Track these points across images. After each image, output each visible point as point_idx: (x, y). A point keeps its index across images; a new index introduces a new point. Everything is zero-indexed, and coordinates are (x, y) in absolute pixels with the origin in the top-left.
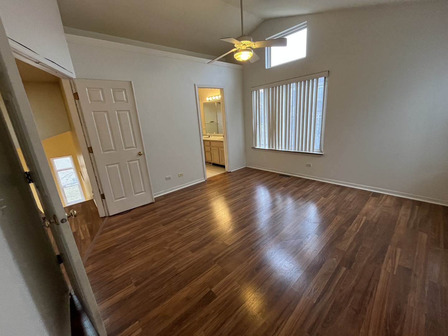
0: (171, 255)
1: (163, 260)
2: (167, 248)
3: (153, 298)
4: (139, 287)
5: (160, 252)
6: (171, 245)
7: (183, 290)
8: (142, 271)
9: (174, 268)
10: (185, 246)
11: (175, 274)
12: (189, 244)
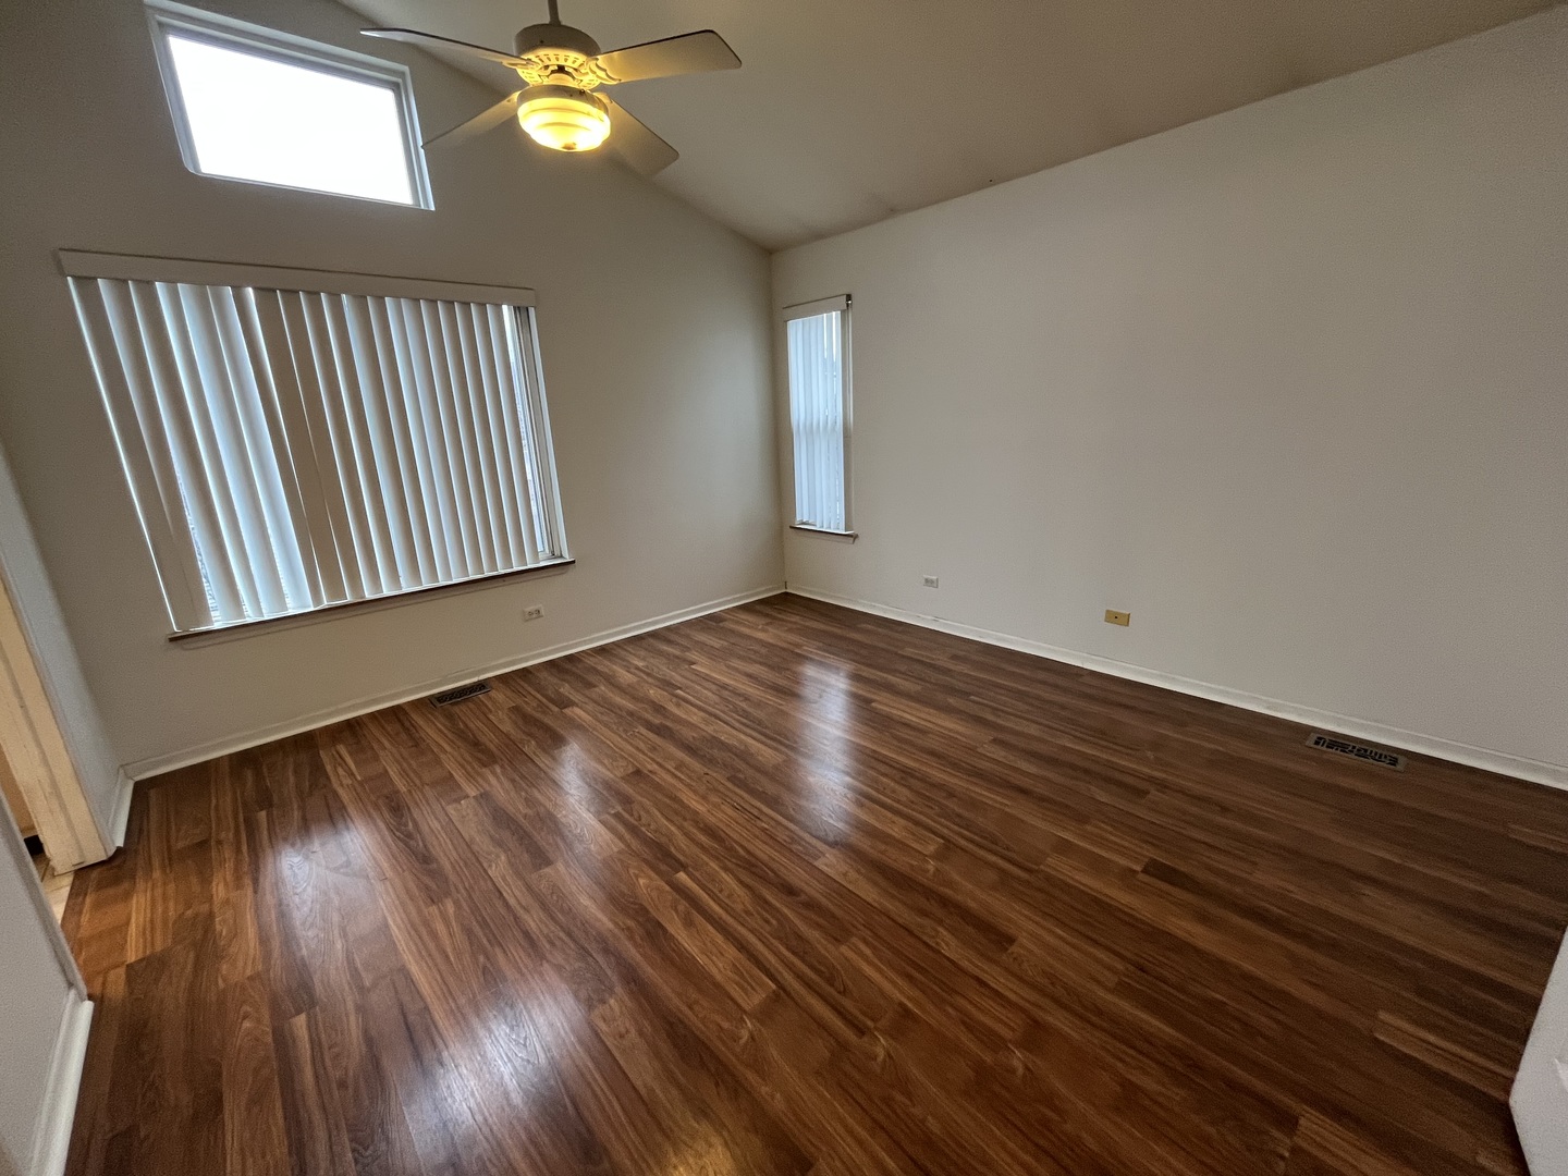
0: (1058, 1020)
1: (1104, 1048)
2: (1018, 1059)
3: (1278, 1022)
4: (1287, 1100)
5: (1060, 1087)
6: (993, 1041)
7: (1187, 935)
8: (1211, 1130)
9: (1122, 989)
10: (985, 977)
11: (1143, 974)
12: (965, 964)
